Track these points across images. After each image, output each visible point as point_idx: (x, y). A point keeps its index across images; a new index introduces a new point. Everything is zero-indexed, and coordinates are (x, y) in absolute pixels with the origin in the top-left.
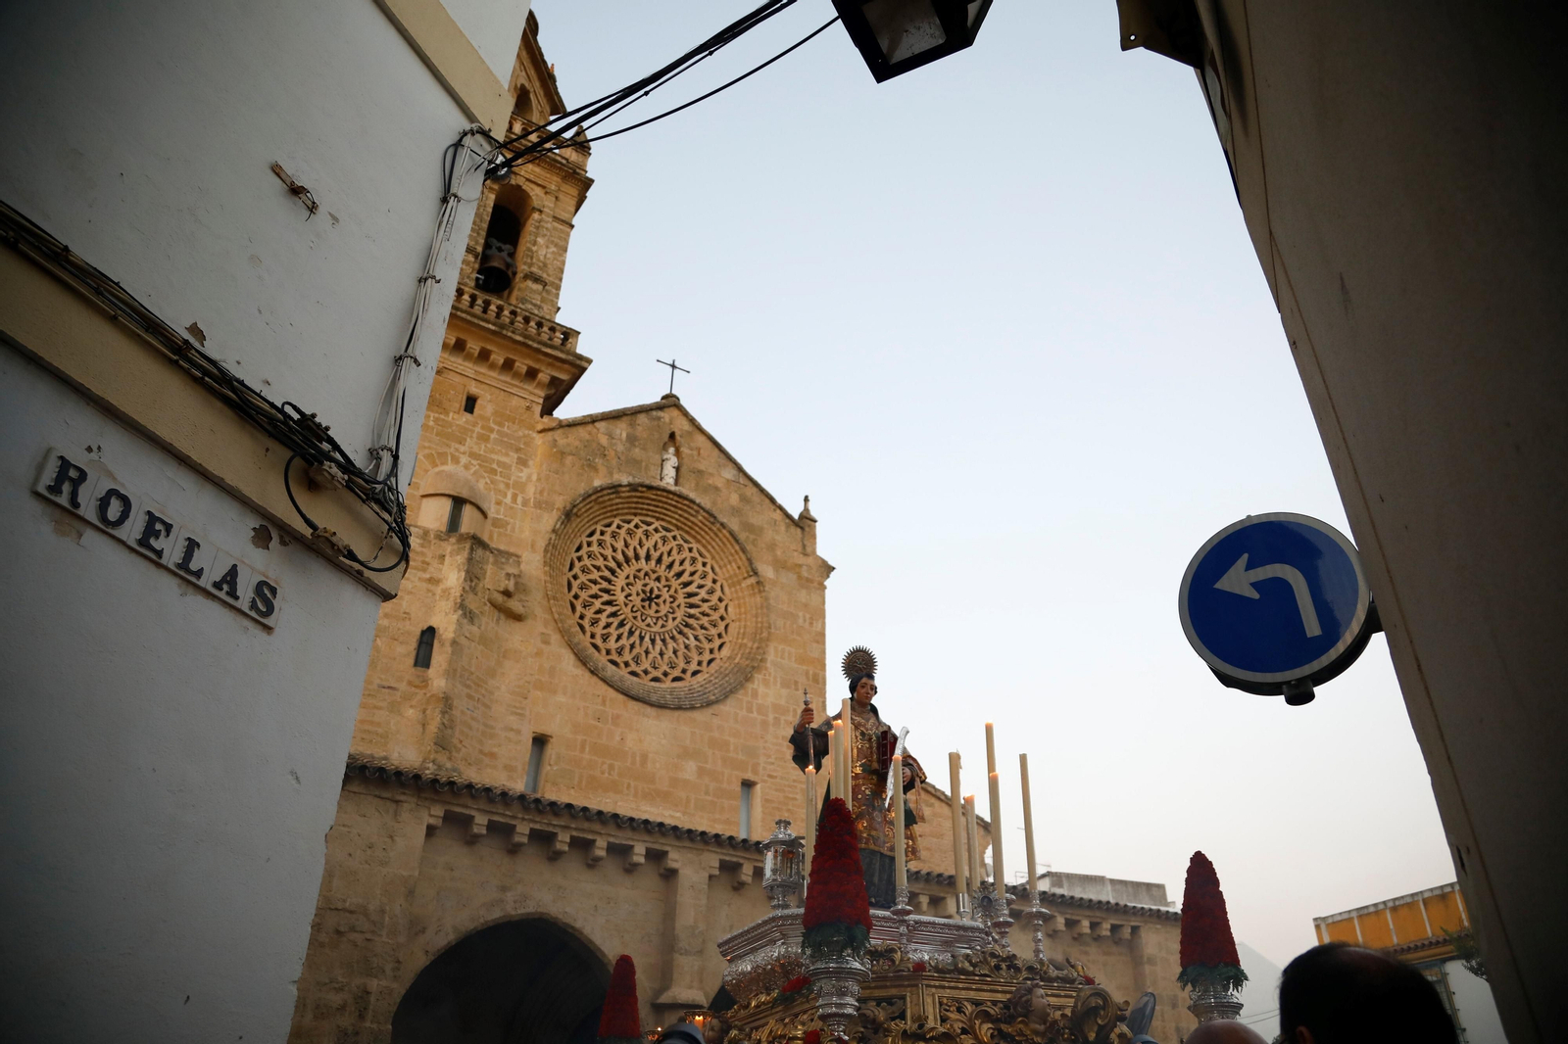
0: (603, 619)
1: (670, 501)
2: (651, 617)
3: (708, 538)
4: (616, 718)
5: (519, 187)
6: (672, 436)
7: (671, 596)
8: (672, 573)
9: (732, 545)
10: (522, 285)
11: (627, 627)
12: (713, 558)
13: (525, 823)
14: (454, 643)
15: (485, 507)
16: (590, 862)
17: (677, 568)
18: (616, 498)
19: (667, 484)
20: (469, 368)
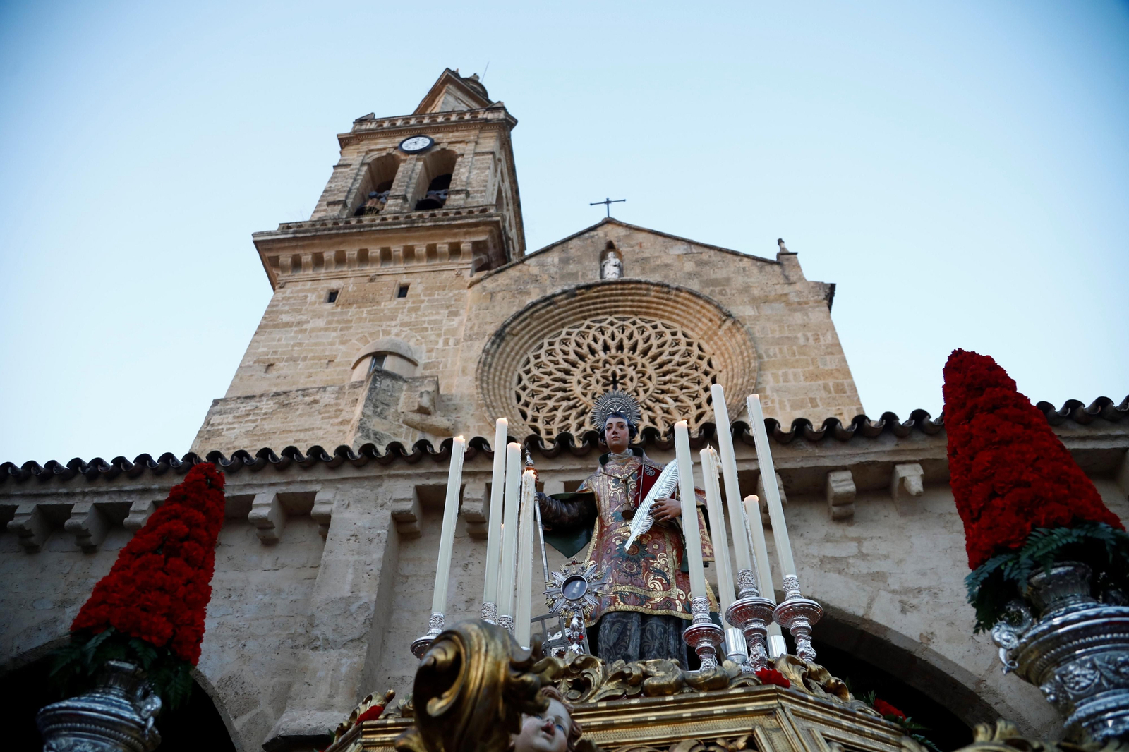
0: (560, 414)
6: (610, 246)
7: (638, 373)
8: (637, 353)
10: (451, 199)
17: (641, 347)
19: (611, 278)
20: (400, 268)
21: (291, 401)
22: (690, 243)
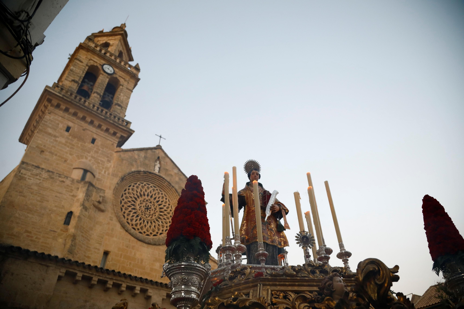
0: (132, 214)
1: (156, 178)
2: (148, 214)
3: (168, 190)
4: (133, 247)
5: (116, 78)
6: (159, 158)
7: (155, 208)
8: (155, 201)
9: (175, 193)
10: (115, 107)
11: (139, 217)
12: (169, 197)
13: (96, 276)
14: (79, 217)
15: (95, 174)
16: (119, 292)
17: (157, 199)
18: (139, 175)
19: (156, 172)
20: (94, 130)
21: (54, 177)
22: (179, 170)
